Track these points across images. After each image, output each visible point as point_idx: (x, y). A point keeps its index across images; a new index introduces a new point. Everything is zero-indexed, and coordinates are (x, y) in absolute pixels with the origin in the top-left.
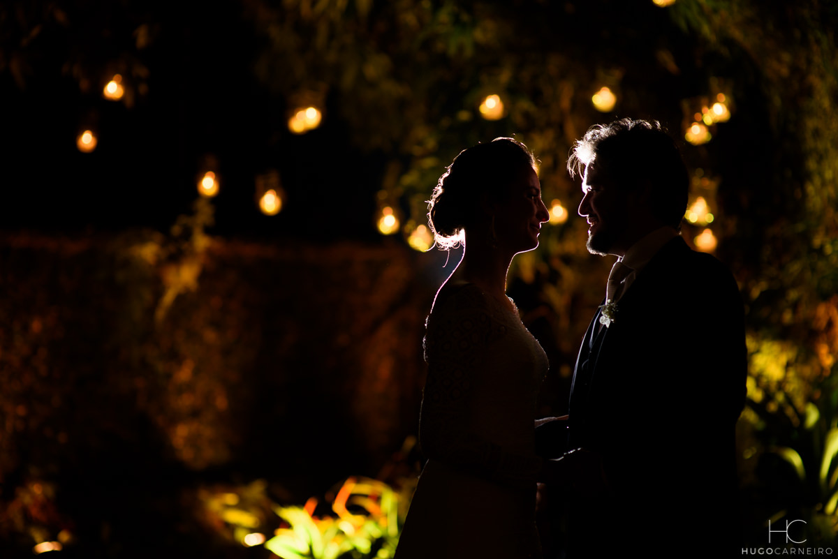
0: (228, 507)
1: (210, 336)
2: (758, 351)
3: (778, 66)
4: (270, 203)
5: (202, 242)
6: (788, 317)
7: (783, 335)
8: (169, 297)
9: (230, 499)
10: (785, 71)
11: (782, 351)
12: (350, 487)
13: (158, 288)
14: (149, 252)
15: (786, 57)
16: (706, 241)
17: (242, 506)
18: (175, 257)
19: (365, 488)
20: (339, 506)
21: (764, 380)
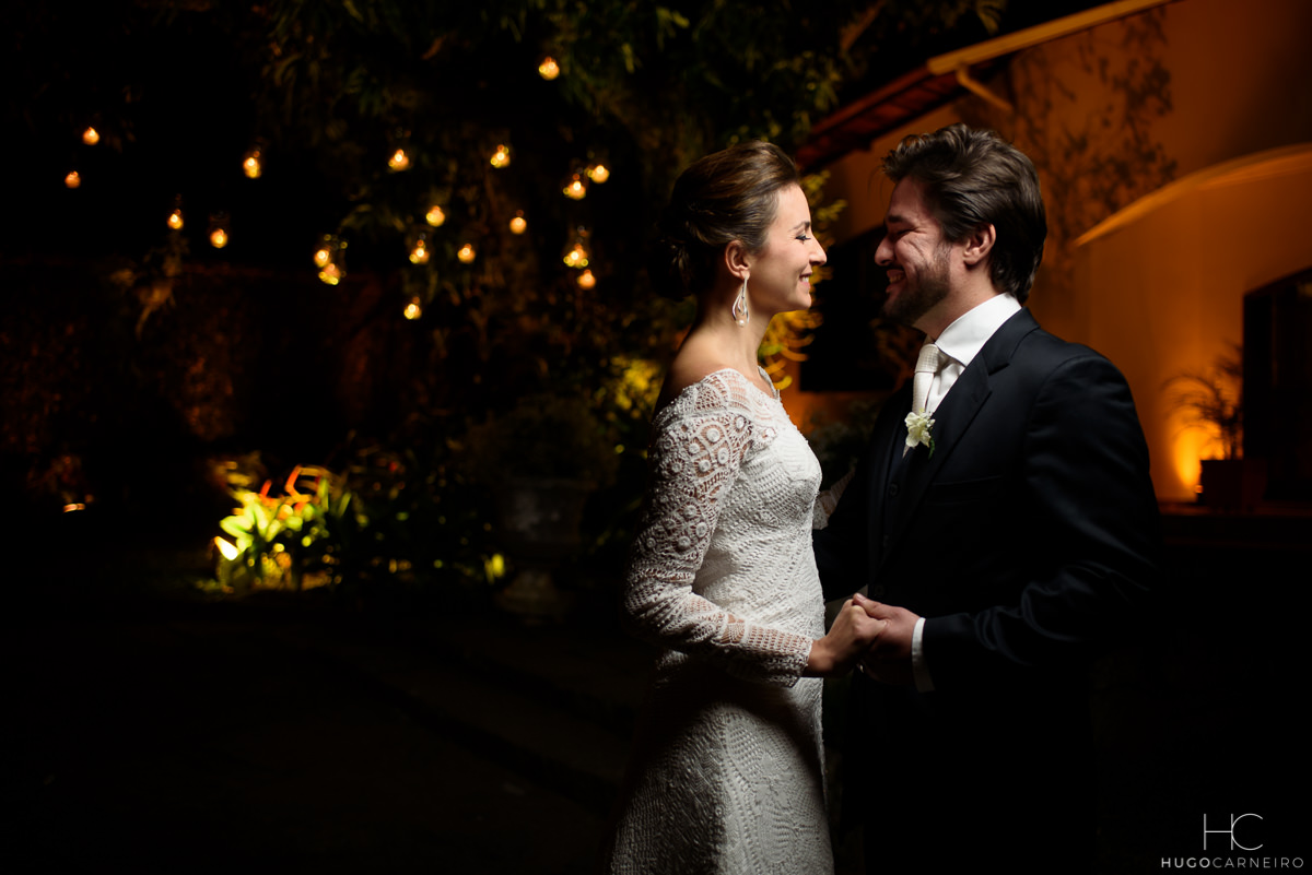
0: (230, 471)
1: (219, 338)
2: (628, 368)
3: (652, 139)
4: (219, 239)
5: (172, 268)
6: (653, 341)
7: (649, 355)
8: (145, 315)
9: (233, 465)
10: (656, 144)
11: (648, 367)
12: (299, 471)
13: (138, 307)
14: (126, 276)
15: (657, 132)
16: (587, 280)
17: (242, 470)
18: (147, 281)
19: (312, 471)
20: (290, 487)
21: (633, 391)
